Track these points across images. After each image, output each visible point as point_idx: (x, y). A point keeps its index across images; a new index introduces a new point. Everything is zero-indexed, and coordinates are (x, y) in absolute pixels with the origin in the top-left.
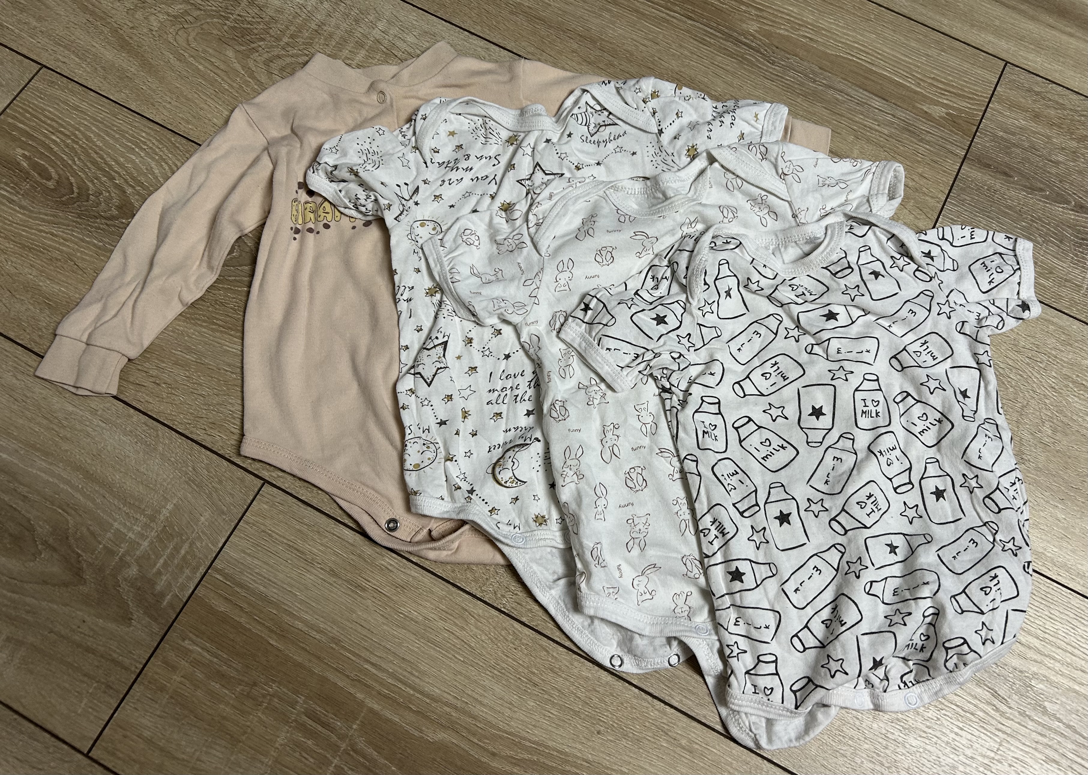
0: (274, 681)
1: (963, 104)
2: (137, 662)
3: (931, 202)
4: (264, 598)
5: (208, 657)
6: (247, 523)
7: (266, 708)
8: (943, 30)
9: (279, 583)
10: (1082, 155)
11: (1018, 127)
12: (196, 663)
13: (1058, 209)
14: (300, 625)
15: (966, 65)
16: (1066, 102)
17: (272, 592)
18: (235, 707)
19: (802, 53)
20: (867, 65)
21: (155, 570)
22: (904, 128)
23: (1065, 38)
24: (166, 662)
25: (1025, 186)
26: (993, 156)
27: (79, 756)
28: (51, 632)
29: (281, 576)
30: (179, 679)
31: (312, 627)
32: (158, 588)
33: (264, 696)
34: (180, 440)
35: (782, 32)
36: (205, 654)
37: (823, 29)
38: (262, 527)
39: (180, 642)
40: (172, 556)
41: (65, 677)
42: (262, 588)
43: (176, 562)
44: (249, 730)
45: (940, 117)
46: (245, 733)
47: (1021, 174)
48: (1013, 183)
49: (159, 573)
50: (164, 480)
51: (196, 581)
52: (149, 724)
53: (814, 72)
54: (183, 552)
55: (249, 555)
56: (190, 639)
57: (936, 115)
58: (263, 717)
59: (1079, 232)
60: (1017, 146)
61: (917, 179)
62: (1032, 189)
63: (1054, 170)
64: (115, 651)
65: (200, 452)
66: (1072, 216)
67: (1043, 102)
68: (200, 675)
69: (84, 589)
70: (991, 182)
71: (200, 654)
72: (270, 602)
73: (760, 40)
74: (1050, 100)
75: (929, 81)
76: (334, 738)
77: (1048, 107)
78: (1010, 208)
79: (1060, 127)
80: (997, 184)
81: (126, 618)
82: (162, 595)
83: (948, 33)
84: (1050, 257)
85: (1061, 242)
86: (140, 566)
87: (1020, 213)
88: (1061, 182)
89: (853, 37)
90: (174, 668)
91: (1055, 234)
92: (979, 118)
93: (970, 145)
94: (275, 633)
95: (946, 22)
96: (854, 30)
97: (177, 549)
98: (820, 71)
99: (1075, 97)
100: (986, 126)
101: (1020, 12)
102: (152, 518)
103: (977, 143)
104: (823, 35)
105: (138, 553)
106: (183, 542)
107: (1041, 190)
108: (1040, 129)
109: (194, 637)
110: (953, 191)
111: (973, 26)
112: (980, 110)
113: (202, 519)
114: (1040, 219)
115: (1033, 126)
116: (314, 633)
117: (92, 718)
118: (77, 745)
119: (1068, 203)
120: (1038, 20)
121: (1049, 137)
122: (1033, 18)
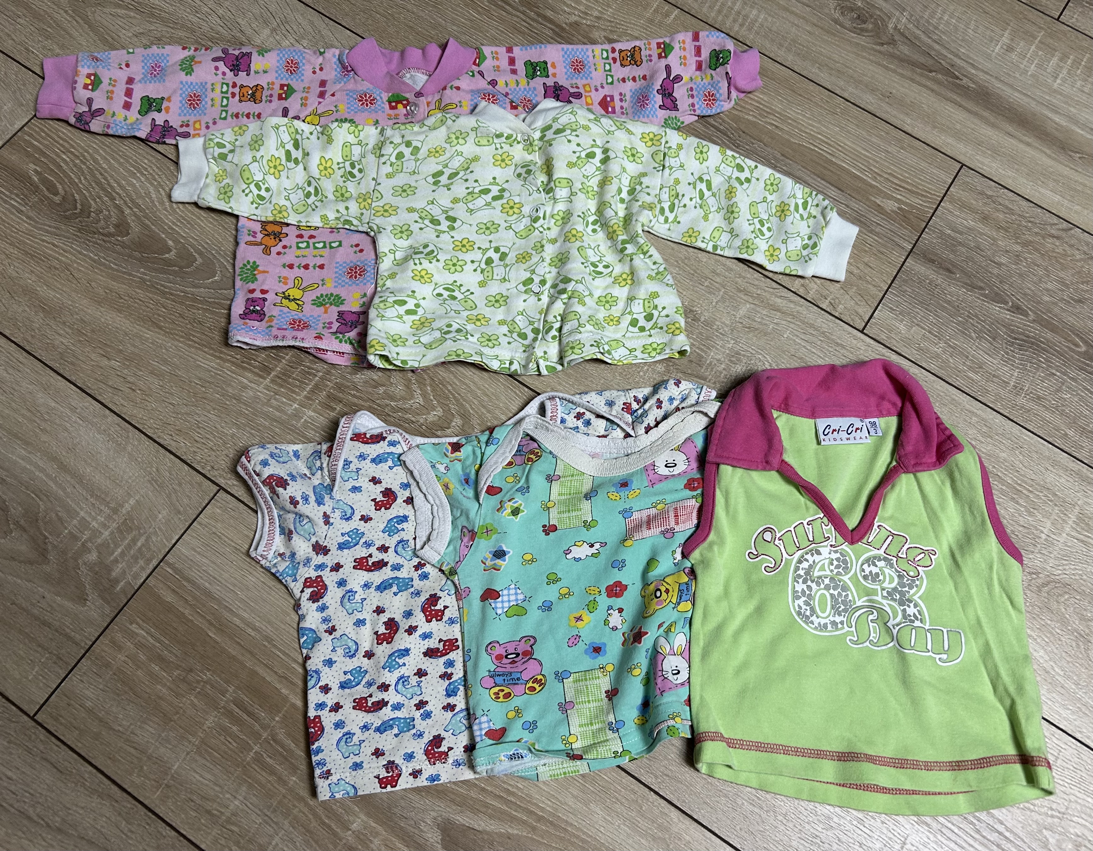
0: (209, 670)
1: (916, 201)
2: (87, 638)
3: (873, 290)
4: (208, 594)
5: (152, 641)
6: (200, 524)
7: (199, 693)
8: (905, 129)
9: (223, 581)
10: (1025, 259)
11: (966, 227)
12: (140, 646)
13: (995, 308)
14: (238, 622)
15: (924, 164)
16: (1015, 208)
17: (215, 590)
18: (171, 689)
19: (766, 140)
20: (828, 156)
21: (112, 558)
22: (855, 218)
23: (1021, 146)
24: (113, 642)
25: (966, 284)
26: (939, 252)
27: (26, 718)
28: (13, 603)
29: (226, 575)
30: (123, 658)
31: (248, 624)
32: (114, 574)
33: (198, 682)
34: (148, 442)
35: (750, 118)
36: (150, 639)
37: (790, 118)
38: (214, 529)
39: (128, 625)
40: (129, 547)
41: (21, 646)
42: (207, 584)
43: (132, 552)
44: (181, 711)
45: (893, 211)
46: (177, 713)
47: (963, 271)
48: (954, 279)
49: (116, 561)
50: (130, 477)
51: (149, 571)
52: (92, 696)
53: (775, 158)
54: (139, 544)
55: (199, 553)
56: (137, 624)
57: (888, 209)
58: (195, 701)
59: (1013, 331)
60: (963, 246)
61: (862, 266)
62: (973, 287)
63: (996, 271)
64: (68, 627)
65: (164, 456)
66: (1008, 316)
67: (993, 205)
68: (142, 657)
69: (47, 568)
70: (933, 276)
71: (144, 637)
72: (215, 598)
73: (729, 124)
74: (1000, 204)
75: (886, 176)
76: (257, 727)
77: (998, 211)
78: (949, 302)
79: (1006, 231)
80: (939, 279)
81: (82, 599)
82: (117, 581)
83: (910, 132)
84: (981, 352)
85: (994, 339)
86: (99, 553)
87: (957, 308)
88: (1001, 282)
89: (817, 128)
90: (120, 648)
91: (989, 331)
92: (929, 215)
93: (918, 240)
94: (215, 627)
95: (909, 121)
96: (820, 122)
97: (134, 541)
98: (782, 158)
99: (1025, 203)
100: (936, 223)
101: (981, 118)
102: (115, 511)
103: (925, 239)
104: (790, 124)
105: (99, 541)
106: (140, 535)
107: (981, 288)
108: (986, 230)
109: (141, 622)
110: (896, 282)
111: (935, 127)
112: (931, 208)
113: (160, 516)
114: (976, 316)
115: (981, 227)
116: (250, 631)
117: (41, 685)
118: (25, 708)
119: (1006, 303)
120: (998, 128)
121: (994, 239)
122: (993, 126)
